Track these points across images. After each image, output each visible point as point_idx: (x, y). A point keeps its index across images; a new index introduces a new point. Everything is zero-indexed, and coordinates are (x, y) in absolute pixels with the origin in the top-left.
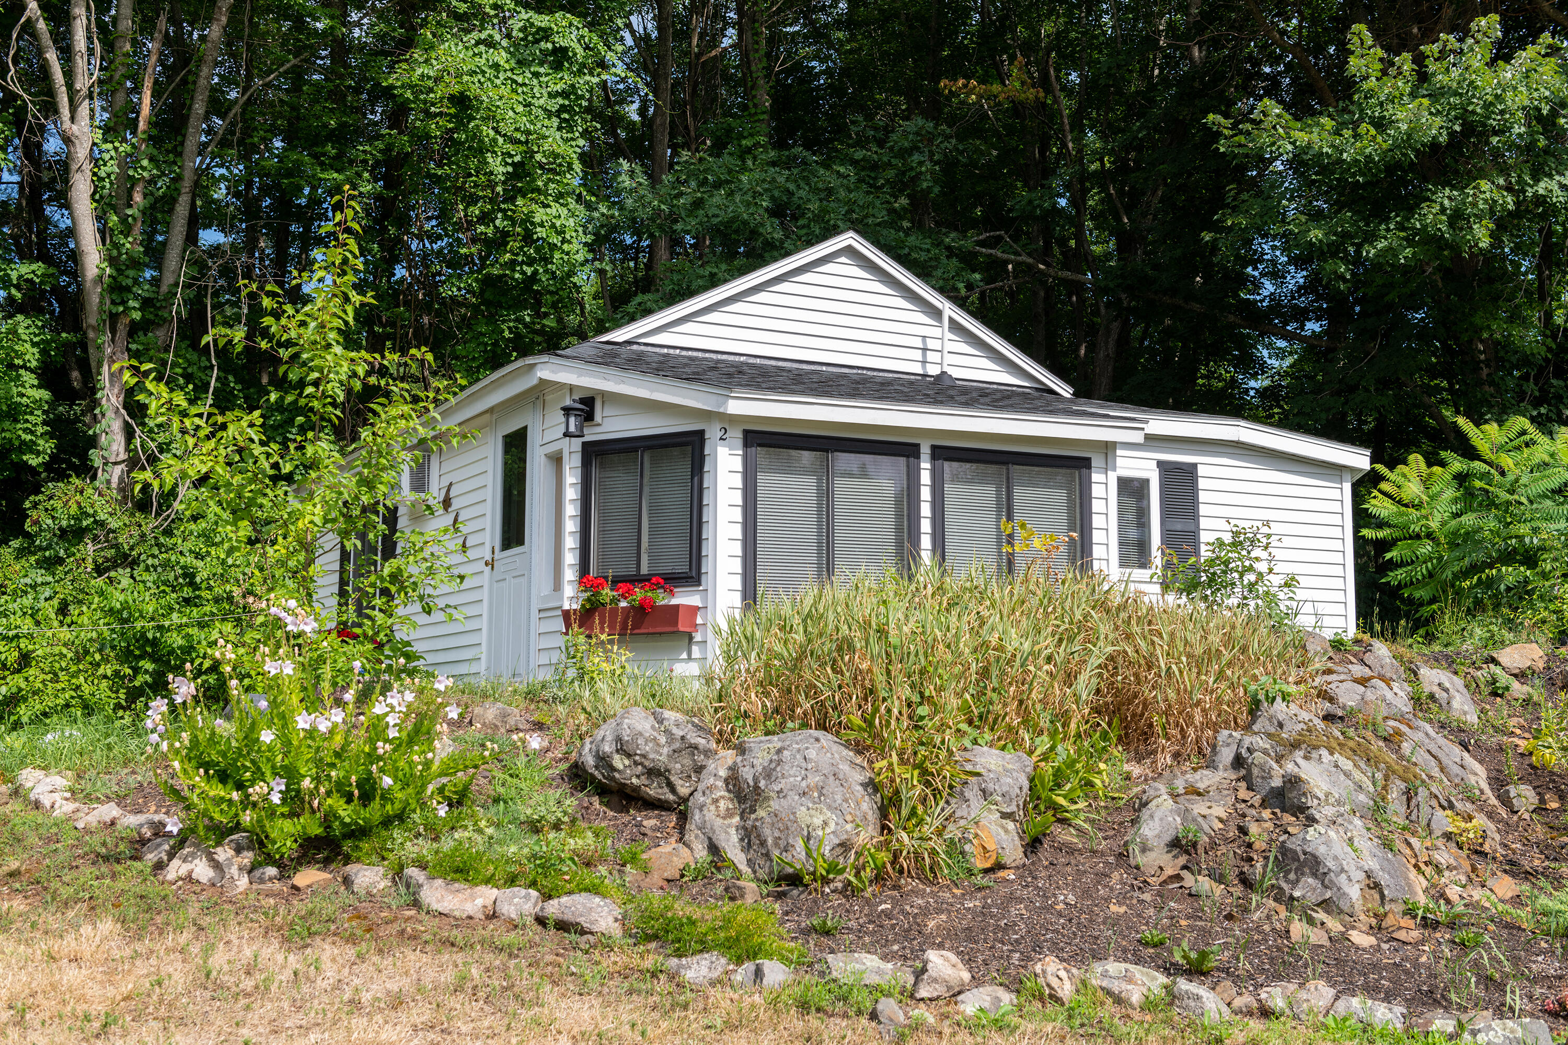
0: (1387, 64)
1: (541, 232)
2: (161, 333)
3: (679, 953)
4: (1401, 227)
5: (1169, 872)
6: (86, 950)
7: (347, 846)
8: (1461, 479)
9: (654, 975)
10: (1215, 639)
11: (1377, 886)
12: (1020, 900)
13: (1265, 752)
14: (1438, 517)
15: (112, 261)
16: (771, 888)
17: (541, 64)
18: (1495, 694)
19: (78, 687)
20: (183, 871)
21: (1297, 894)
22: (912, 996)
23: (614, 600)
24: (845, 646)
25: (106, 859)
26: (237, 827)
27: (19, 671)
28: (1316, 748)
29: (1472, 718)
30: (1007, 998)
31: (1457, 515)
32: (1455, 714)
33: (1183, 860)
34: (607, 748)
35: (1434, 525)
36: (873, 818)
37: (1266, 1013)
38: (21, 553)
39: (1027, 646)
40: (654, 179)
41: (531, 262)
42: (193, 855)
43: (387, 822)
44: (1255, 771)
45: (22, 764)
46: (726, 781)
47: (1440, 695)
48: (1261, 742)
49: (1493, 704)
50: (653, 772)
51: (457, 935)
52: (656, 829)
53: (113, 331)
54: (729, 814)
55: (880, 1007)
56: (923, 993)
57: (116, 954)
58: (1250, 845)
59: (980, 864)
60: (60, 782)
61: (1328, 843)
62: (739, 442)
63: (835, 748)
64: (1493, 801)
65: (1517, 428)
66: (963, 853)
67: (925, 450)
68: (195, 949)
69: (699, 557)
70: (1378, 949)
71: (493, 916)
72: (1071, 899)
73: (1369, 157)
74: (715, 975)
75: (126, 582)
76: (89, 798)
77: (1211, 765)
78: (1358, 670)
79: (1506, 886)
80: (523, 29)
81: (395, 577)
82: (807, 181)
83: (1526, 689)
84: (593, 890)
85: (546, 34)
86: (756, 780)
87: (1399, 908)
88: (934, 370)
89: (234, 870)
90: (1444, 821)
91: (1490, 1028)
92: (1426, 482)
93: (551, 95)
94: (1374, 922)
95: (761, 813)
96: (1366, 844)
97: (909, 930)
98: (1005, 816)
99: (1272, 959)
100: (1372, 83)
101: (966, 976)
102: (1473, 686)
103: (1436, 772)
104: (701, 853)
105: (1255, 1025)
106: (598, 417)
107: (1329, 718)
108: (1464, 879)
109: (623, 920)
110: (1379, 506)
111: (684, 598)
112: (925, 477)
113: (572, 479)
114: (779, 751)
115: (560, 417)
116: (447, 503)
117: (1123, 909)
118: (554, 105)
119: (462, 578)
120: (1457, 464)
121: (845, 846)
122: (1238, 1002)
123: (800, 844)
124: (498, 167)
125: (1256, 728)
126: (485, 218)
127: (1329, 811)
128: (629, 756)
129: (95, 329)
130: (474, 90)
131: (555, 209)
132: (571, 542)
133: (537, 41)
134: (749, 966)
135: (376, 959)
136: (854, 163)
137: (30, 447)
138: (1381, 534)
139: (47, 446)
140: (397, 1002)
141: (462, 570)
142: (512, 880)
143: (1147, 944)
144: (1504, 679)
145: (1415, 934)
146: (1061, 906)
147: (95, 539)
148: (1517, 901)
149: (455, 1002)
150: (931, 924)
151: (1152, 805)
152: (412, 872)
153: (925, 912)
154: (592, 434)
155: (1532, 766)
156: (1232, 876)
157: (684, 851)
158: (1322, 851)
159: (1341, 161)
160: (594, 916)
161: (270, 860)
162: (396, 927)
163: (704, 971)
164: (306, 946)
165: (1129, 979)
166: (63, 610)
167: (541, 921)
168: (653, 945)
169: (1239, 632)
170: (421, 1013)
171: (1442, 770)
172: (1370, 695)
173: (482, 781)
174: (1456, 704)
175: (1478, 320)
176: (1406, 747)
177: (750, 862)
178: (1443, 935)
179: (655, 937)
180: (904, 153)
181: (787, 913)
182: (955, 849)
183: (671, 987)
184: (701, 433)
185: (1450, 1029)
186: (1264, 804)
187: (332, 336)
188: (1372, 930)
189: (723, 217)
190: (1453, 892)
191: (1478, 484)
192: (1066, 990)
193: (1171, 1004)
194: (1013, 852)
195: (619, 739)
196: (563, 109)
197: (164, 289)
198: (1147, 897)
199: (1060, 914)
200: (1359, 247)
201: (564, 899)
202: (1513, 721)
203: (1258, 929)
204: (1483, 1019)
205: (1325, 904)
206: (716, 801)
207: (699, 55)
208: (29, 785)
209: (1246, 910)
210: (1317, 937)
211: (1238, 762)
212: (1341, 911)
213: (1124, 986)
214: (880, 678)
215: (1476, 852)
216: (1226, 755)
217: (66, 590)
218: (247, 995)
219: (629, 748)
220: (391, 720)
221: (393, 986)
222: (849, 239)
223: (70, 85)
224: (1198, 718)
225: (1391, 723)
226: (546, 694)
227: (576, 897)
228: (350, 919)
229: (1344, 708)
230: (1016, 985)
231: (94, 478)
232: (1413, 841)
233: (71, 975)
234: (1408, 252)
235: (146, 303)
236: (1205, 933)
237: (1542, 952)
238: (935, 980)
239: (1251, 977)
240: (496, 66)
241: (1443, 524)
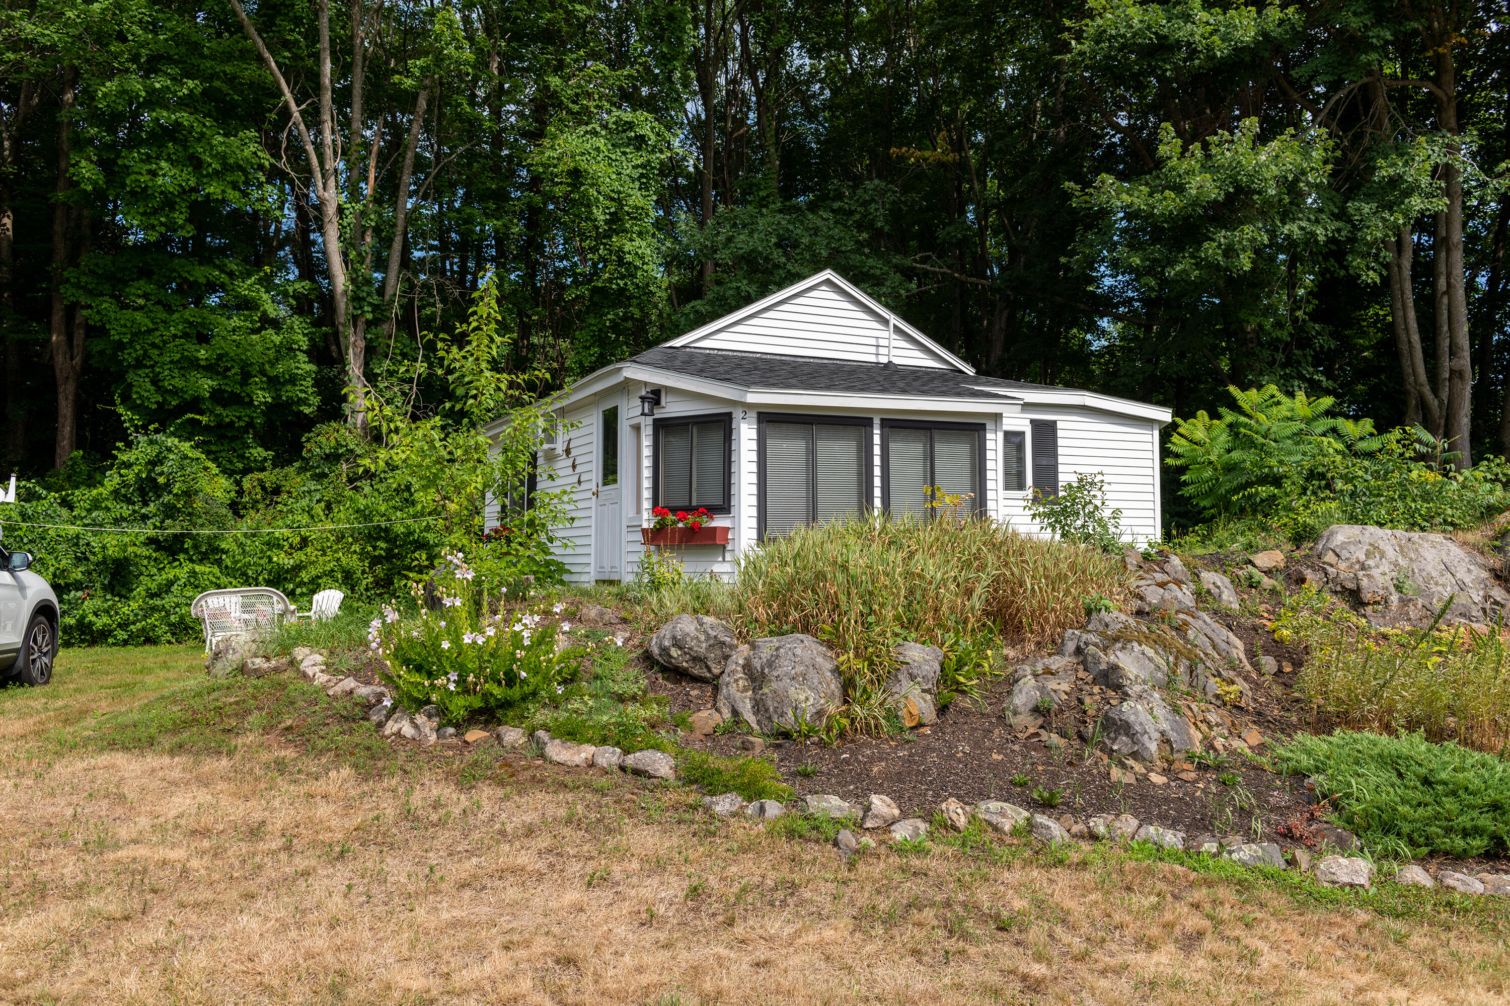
0: (1185, 149)
1: (629, 258)
2: (385, 326)
3: (712, 794)
4: (1192, 256)
5: (1032, 730)
6: (332, 789)
7: (499, 713)
8: (1231, 426)
9: (695, 809)
10: (1064, 566)
11: (1168, 741)
12: (933, 750)
13: (1096, 645)
14: (1216, 451)
15: (353, 281)
16: (772, 741)
17: (628, 146)
18: (1251, 586)
19: (338, 559)
20: (395, 729)
21: (1115, 747)
22: (861, 827)
23: (674, 522)
24: (820, 576)
25: (346, 719)
26: (428, 702)
27: (301, 549)
28: (1130, 641)
29: (1236, 606)
30: (923, 826)
31: (1229, 451)
32: (1224, 604)
33: (1040, 721)
34: (667, 643)
35: (1213, 458)
36: (838, 693)
37: (1094, 837)
38: (301, 470)
39: (939, 575)
40: (702, 224)
41: (622, 277)
42: (401, 718)
43: (524, 699)
44: (1090, 659)
45: (296, 645)
46: (743, 667)
47: (1214, 590)
48: (1093, 638)
49: (1249, 594)
50: (696, 659)
51: (568, 779)
52: (698, 697)
53: (355, 326)
54: (745, 689)
55: (840, 837)
56: (869, 824)
57: (353, 793)
58: (1085, 712)
59: (908, 724)
60: (319, 658)
61: (1136, 713)
62: (755, 420)
63: (814, 646)
64: (1248, 667)
65: (1269, 392)
66: (897, 717)
67: (877, 422)
68: (401, 790)
69: (729, 495)
70: (1167, 785)
71: (592, 765)
72: (967, 749)
73: (1171, 212)
74: (734, 809)
75: (367, 490)
76: (338, 672)
77: (1060, 652)
78: (1160, 577)
79: (1254, 736)
80: (615, 123)
81: (531, 523)
82: (802, 222)
83: (1272, 582)
84: (657, 747)
85: (630, 126)
86: (763, 669)
87: (1181, 756)
88: (884, 360)
89: (427, 730)
90: (1215, 686)
91: (1241, 849)
92: (1208, 429)
93: (634, 167)
94: (1166, 765)
95: (766, 690)
96: (1161, 711)
97: (860, 774)
98: (924, 691)
99: (1097, 795)
100: (1174, 162)
101: (896, 812)
102: (1236, 582)
103: (1210, 651)
104: (727, 714)
105: (1085, 846)
106: (663, 403)
107: (1139, 613)
108: (1226, 732)
109: (675, 769)
110: (1178, 444)
111: (719, 522)
112: (877, 439)
113: (647, 442)
114: (777, 649)
115: (638, 402)
116: (568, 451)
117: (1000, 757)
118: (636, 174)
119: (573, 519)
120: (1229, 417)
121: (820, 714)
122: (1075, 829)
123: (790, 713)
124: (600, 216)
125: (1090, 628)
126: (593, 250)
127: (1137, 688)
128: (681, 648)
129: (344, 325)
130: (583, 165)
131: (638, 242)
132: (647, 484)
133: (624, 131)
134: (756, 804)
135: (517, 798)
136: (833, 211)
137: (304, 402)
138: (1179, 462)
139: (315, 400)
140: (530, 831)
141: (574, 515)
142: (604, 741)
143: (1015, 785)
144: (1257, 575)
145: (1193, 775)
146: (960, 755)
147: (347, 461)
148: (1261, 748)
149: (567, 831)
150: (875, 769)
151: (1021, 682)
152: (541, 733)
153: (872, 760)
154: (659, 414)
155: (1274, 640)
156: (1072, 732)
157: (717, 716)
158: (1132, 718)
159: (1152, 215)
160: (657, 766)
161: (450, 723)
162: (530, 773)
163: (727, 806)
164: (473, 787)
165: (1003, 814)
166: (329, 507)
167: (623, 769)
168: (695, 787)
169: (1080, 560)
170: (544, 842)
171: (1214, 647)
172: (1167, 596)
173: (587, 663)
174: (1224, 597)
175: (1242, 315)
176: (1191, 634)
177: (759, 722)
178: (1211, 776)
179: (696, 781)
180: (865, 204)
181: (782, 760)
182: (892, 715)
183: (706, 818)
184: (730, 414)
185: (1214, 850)
186: (1095, 682)
187: (484, 365)
188: (1165, 772)
189: (746, 249)
190: (1219, 743)
191: (1242, 430)
192: (962, 822)
193: (1030, 832)
194: (930, 715)
195: (674, 638)
196: (642, 175)
197: (387, 297)
198: (1016, 748)
199: (960, 761)
200: (1164, 268)
201: (638, 754)
202: (1262, 608)
203: (1089, 772)
204: (1235, 840)
205: (1135, 755)
206: (736, 681)
207: (732, 133)
208: (299, 658)
209: (1081, 758)
210: (1129, 779)
211: (1079, 651)
212: (1144, 760)
213: (1000, 819)
214: (843, 598)
215: (1236, 707)
216: (1071, 646)
217: (329, 495)
218: (434, 825)
219: (681, 644)
220: (526, 634)
221: (527, 819)
222: (827, 274)
223: (322, 168)
224: (1052, 618)
225: (1181, 616)
226: (630, 595)
227: (645, 753)
228: (501, 767)
229: (1150, 604)
230: (928, 817)
231: (346, 421)
232: (1193, 706)
233: (323, 810)
234: (1197, 272)
235: (375, 308)
236: (1054, 777)
237: (1277, 789)
238: (876, 816)
239: (1084, 809)
240: (598, 149)
241: (1220, 456)
